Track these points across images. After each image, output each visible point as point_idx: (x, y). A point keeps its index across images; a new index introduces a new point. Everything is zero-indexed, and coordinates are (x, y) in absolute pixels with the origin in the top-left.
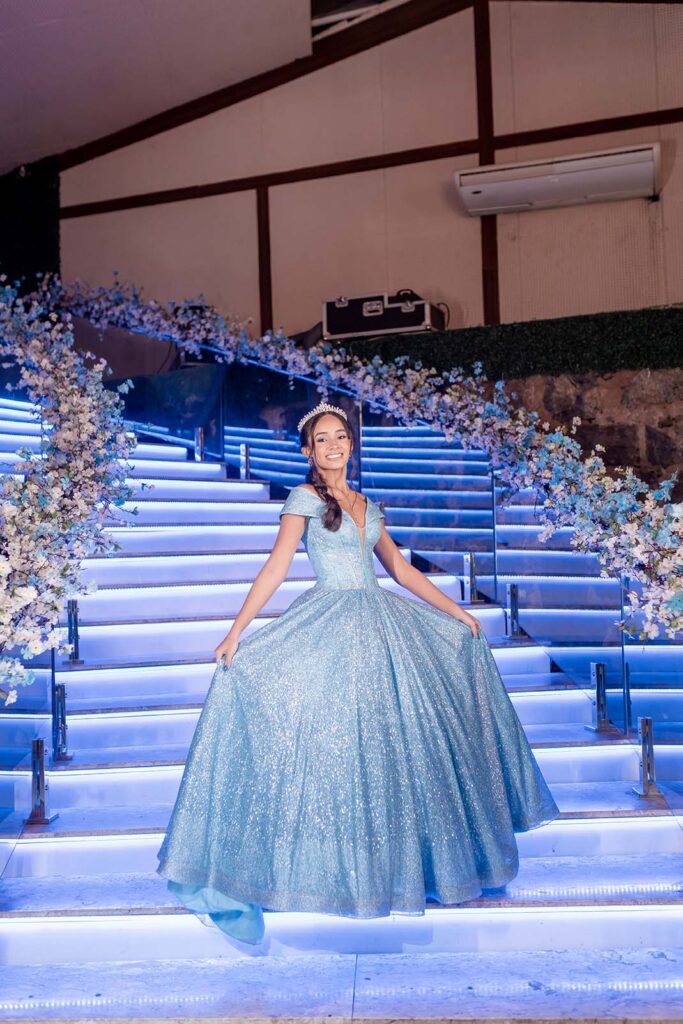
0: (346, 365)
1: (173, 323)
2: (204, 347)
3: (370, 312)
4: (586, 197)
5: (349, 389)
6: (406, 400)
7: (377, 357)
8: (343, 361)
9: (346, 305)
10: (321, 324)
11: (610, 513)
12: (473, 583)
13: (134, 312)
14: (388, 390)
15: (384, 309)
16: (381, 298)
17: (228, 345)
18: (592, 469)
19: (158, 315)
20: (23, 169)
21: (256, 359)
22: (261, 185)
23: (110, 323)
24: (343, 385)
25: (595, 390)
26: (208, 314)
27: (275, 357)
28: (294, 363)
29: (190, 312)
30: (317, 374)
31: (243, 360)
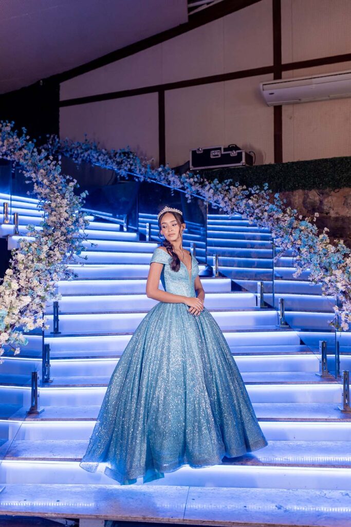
0: (200, 183)
1: (114, 160)
2: (129, 173)
3: (214, 156)
4: (329, 96)
5: (201, 196)
6: (230, 202)
7: (216, 179)
8: (199, 182)
9: (202, 152)
10: (189, 162)
11: (328, 264)
12: (262, 297)
13: (94, 155)
14: (221, 197)
15: (222, 155)
16: (220, 149)
17: (141, 172)
18: (322, 240)
19: (106, 156)
20: (41, 81)
21: (155, 179)
22: (161, 89)
23: (83, 160)
24: (199, 194)
25: (330, 198)
26: (131, 156)
27: (164, 179)
28: (174, 182)
29: (122, 155)
30: (185, 188)
31: (149, 180)
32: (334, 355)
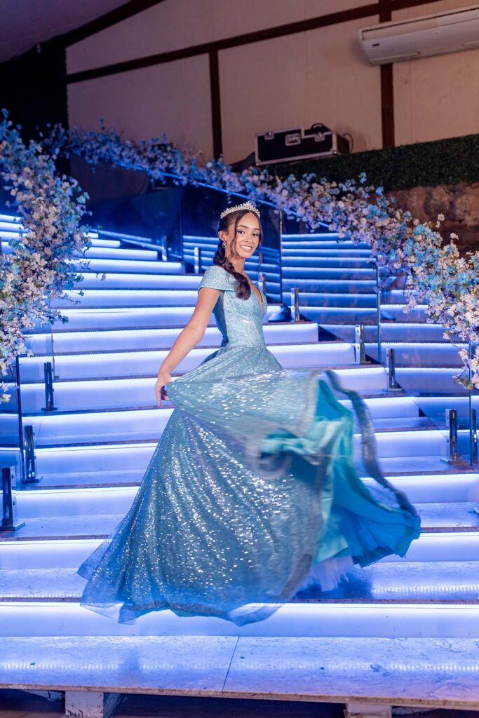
0: (269, 183)
1: (144, 157)
2: (167, 174)
3: (291, 142)
4: (463, 45)
5: (271, 201)
6: (312, 208)
7: (292, 175)
8: (268, 181)
9: (273, 137)
10: (254, 154)
12: (362, 348)
13: (116, 150)
14: (298, 201)
15: (302, 140)
16: (299, 131)
17: (183, 172)
18: (447, 253)
19: (133, 151)
20: (39, 47)
21: (204, 181)
22: (212, 49)
23: (100, 159)
24: (267, 199)
25: (464, 197)
26: (169, 149)
27: (216, 179)
28: (230, 182)
29: (156, 148)
30: (248, 191)
31: (195, 183)
32: (469, 431)
